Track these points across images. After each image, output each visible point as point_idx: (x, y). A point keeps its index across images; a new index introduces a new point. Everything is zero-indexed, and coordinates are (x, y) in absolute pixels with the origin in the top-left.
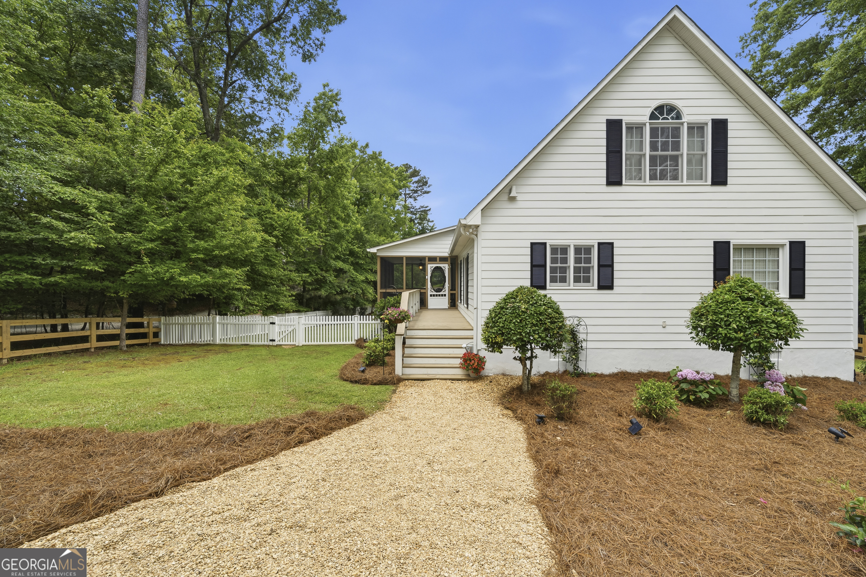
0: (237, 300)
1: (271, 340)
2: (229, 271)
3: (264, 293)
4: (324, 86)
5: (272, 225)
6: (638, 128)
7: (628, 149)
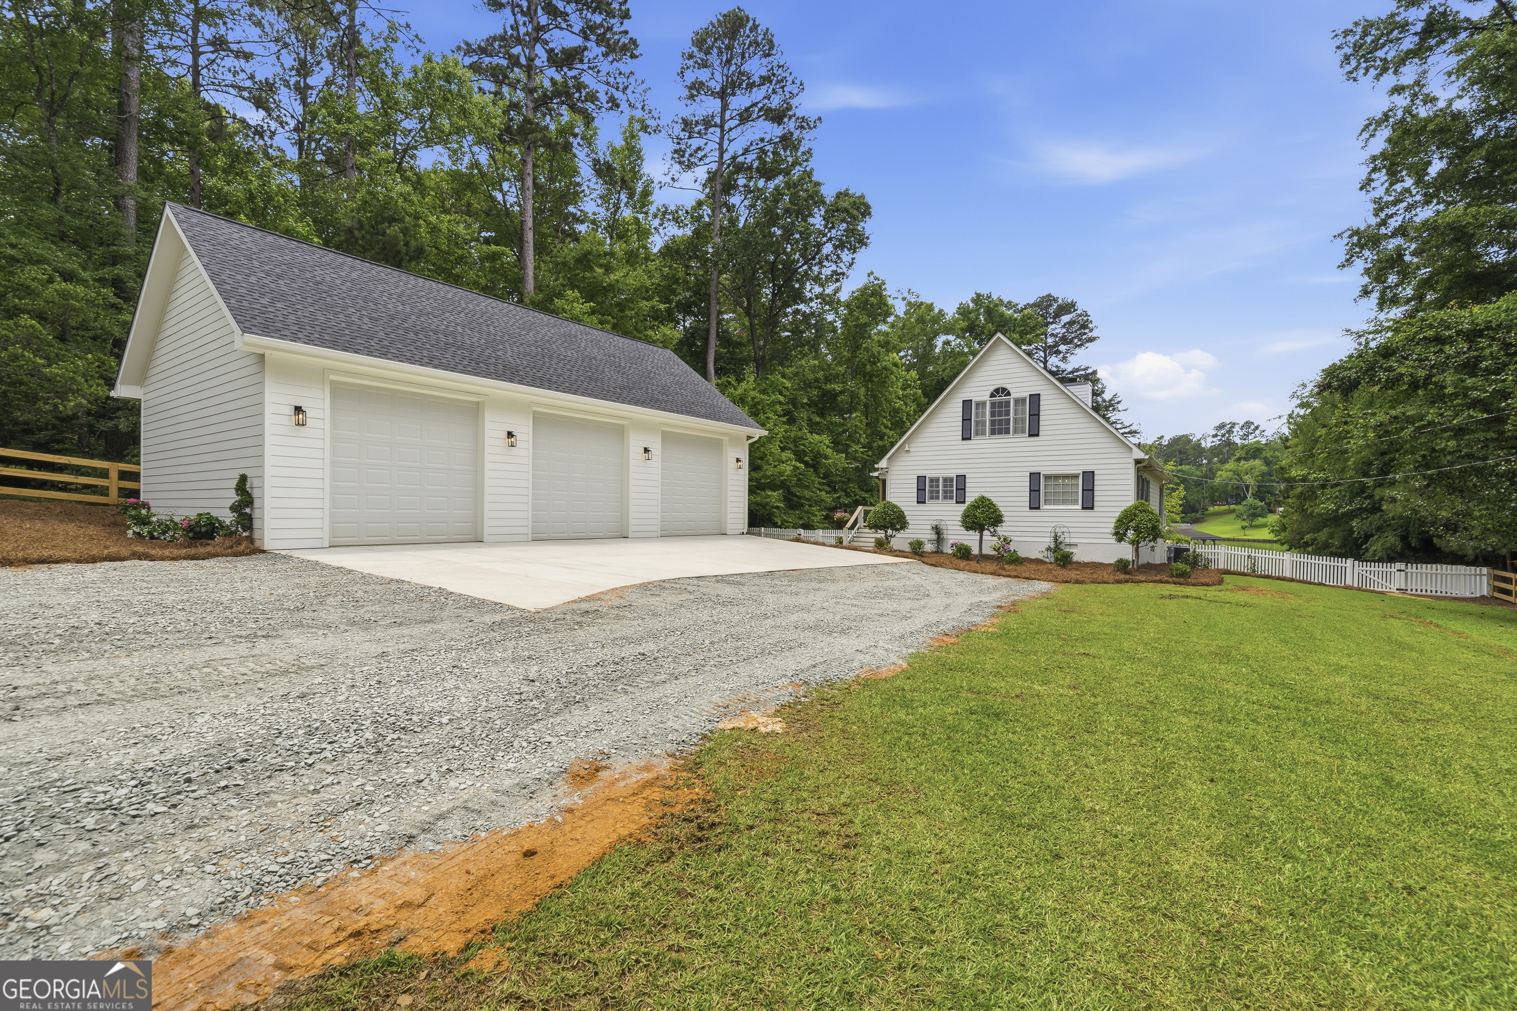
6: (984, 404)
7: (977, 417)
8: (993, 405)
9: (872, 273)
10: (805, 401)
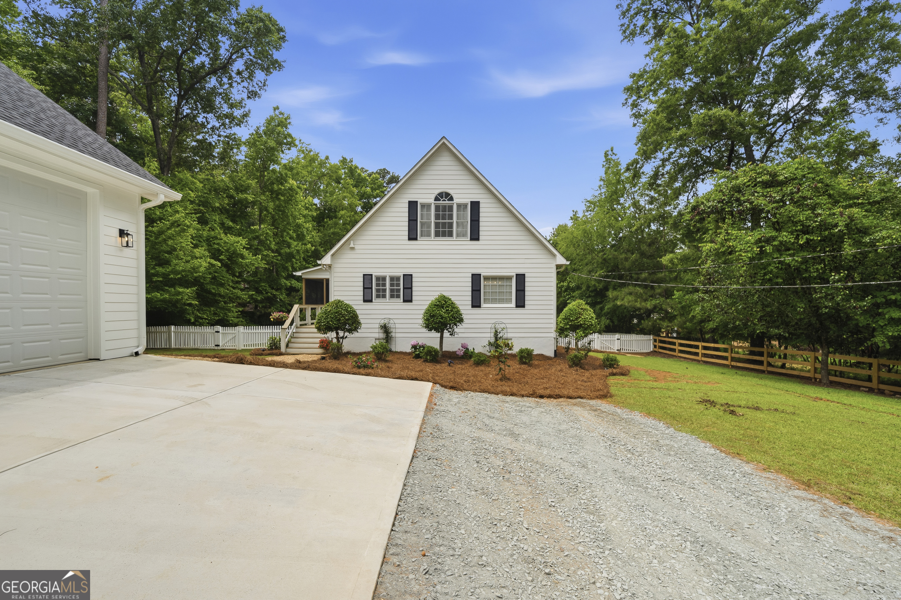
0: (188, 314)
1: (216, 346)
2: (181, 290)
3: (212, 309)
4: (275, 109)
5: (219, 250)
6: (428, 206)
7: (422, 219)
8: (437, 208)
9: (278, 108)
10: (217, 205)
